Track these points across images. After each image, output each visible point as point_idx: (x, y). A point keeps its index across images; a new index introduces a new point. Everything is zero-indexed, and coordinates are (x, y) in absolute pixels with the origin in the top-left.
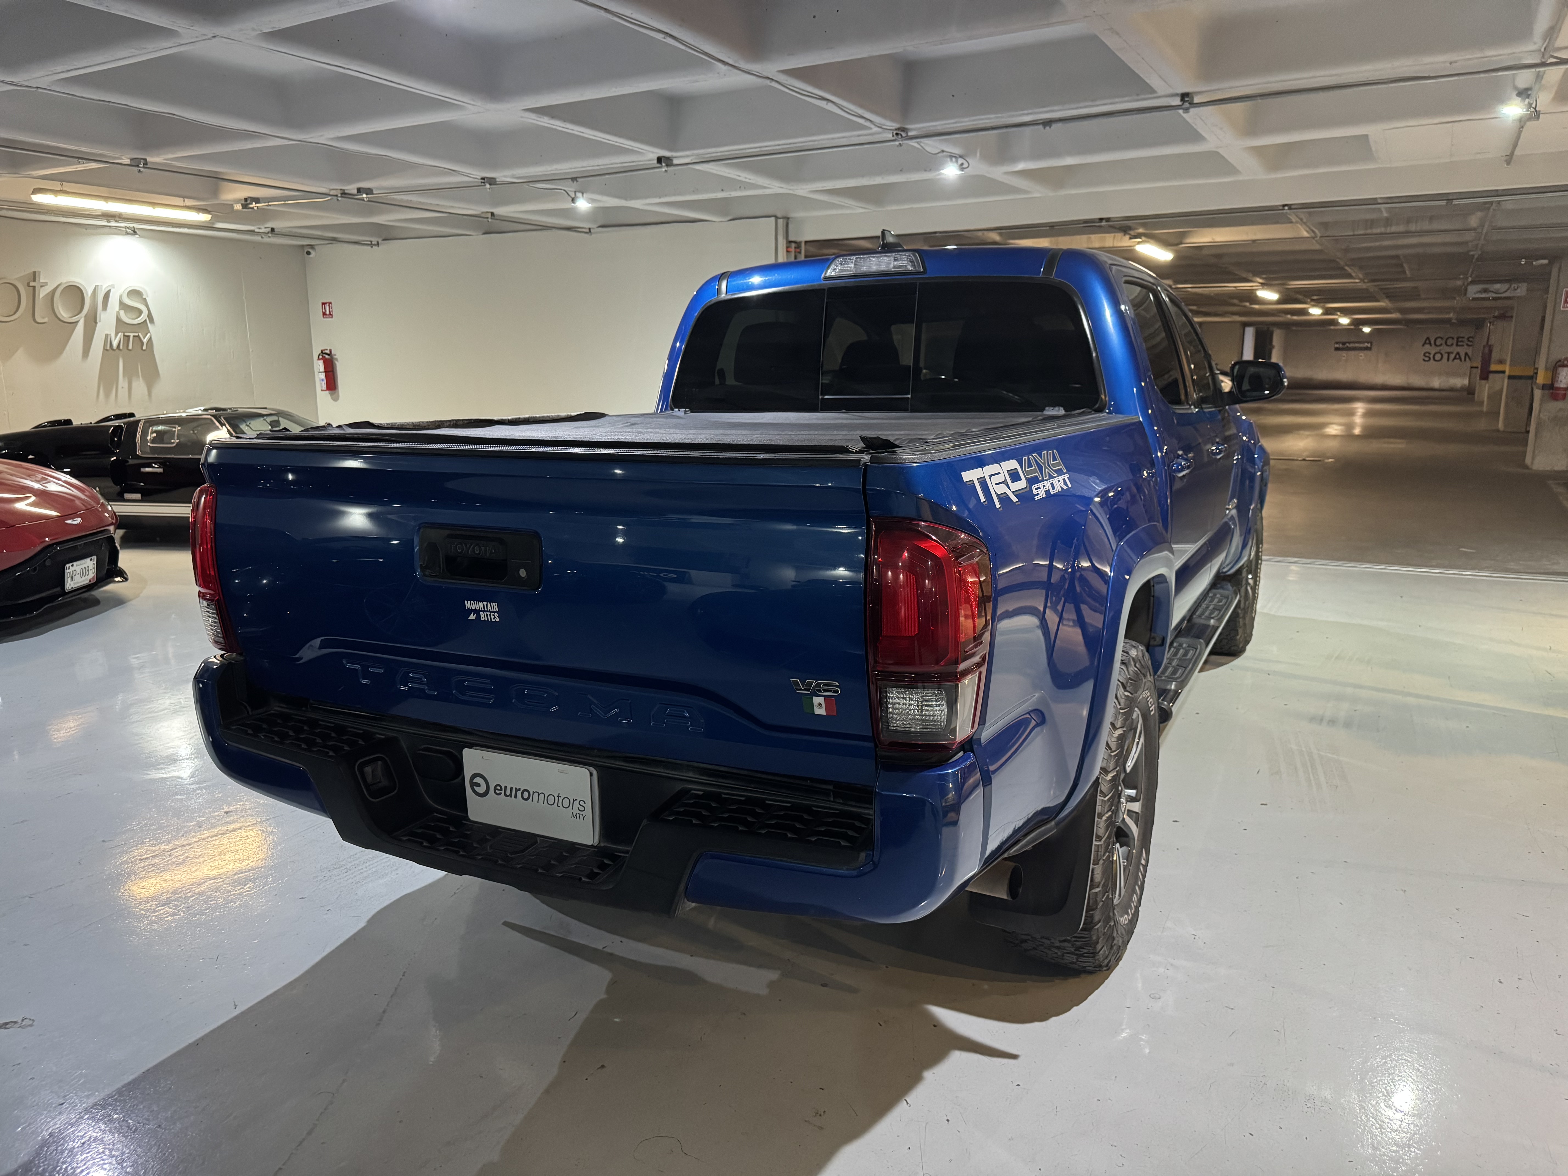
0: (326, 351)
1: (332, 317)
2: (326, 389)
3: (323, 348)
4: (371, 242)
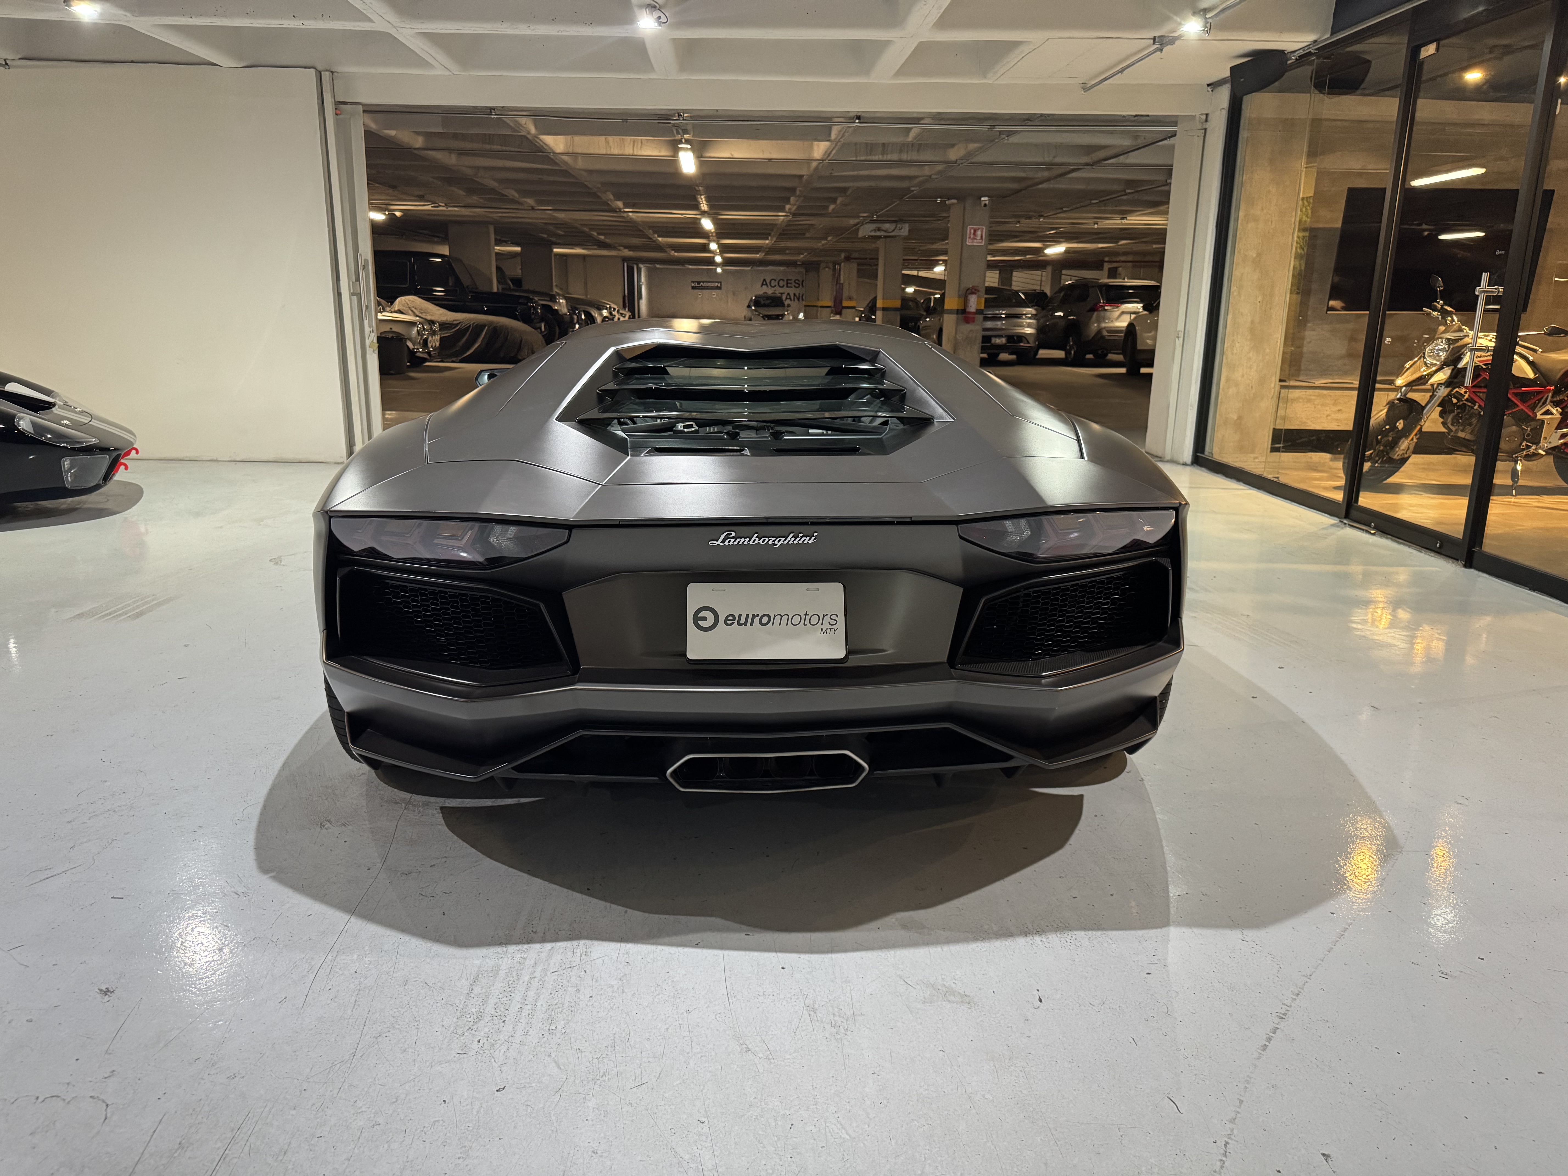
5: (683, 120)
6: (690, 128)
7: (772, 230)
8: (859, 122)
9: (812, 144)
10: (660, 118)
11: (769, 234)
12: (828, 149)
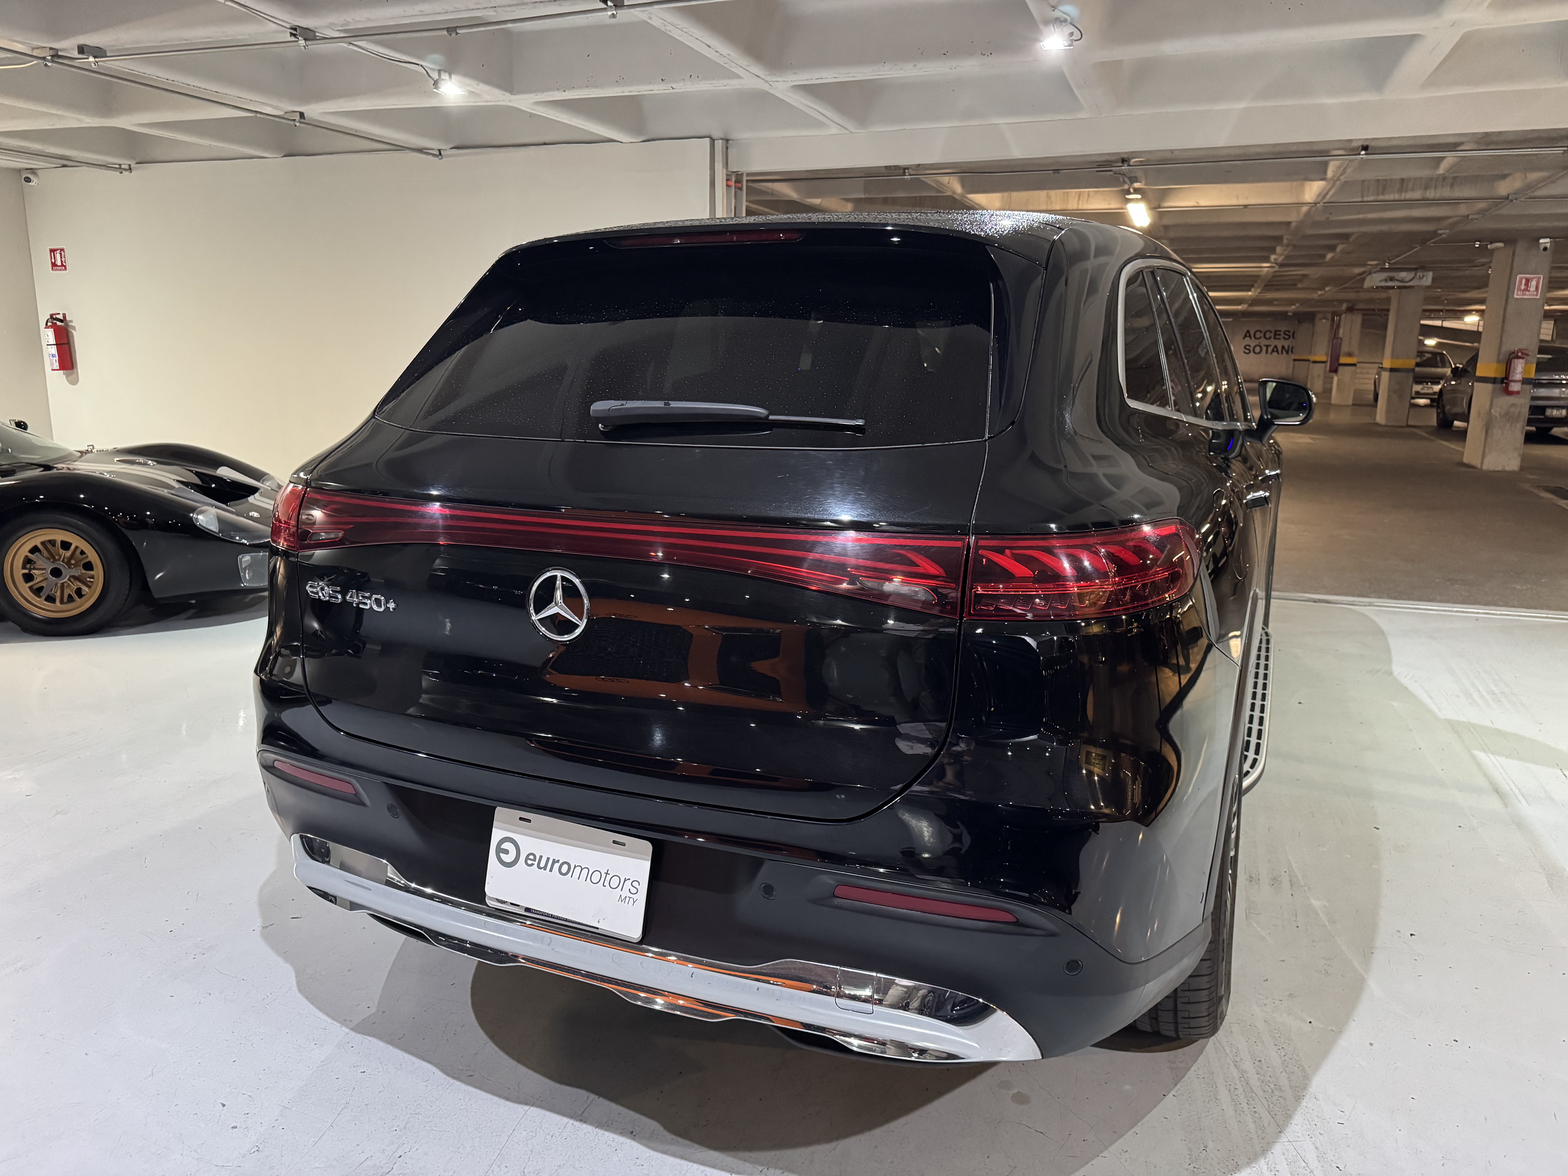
0: (58, 316)
1: (65, 268)
2: (58, 368)
3: (53, 313)
4: (120, 165)
5: (1129, 165)
6: (1139, 174)
7: (1256, 281)
8: (1366, 154)
9: (1303, 185)
10: (1099, 166)
11: (1253, 286)
12: (1323, 190)
